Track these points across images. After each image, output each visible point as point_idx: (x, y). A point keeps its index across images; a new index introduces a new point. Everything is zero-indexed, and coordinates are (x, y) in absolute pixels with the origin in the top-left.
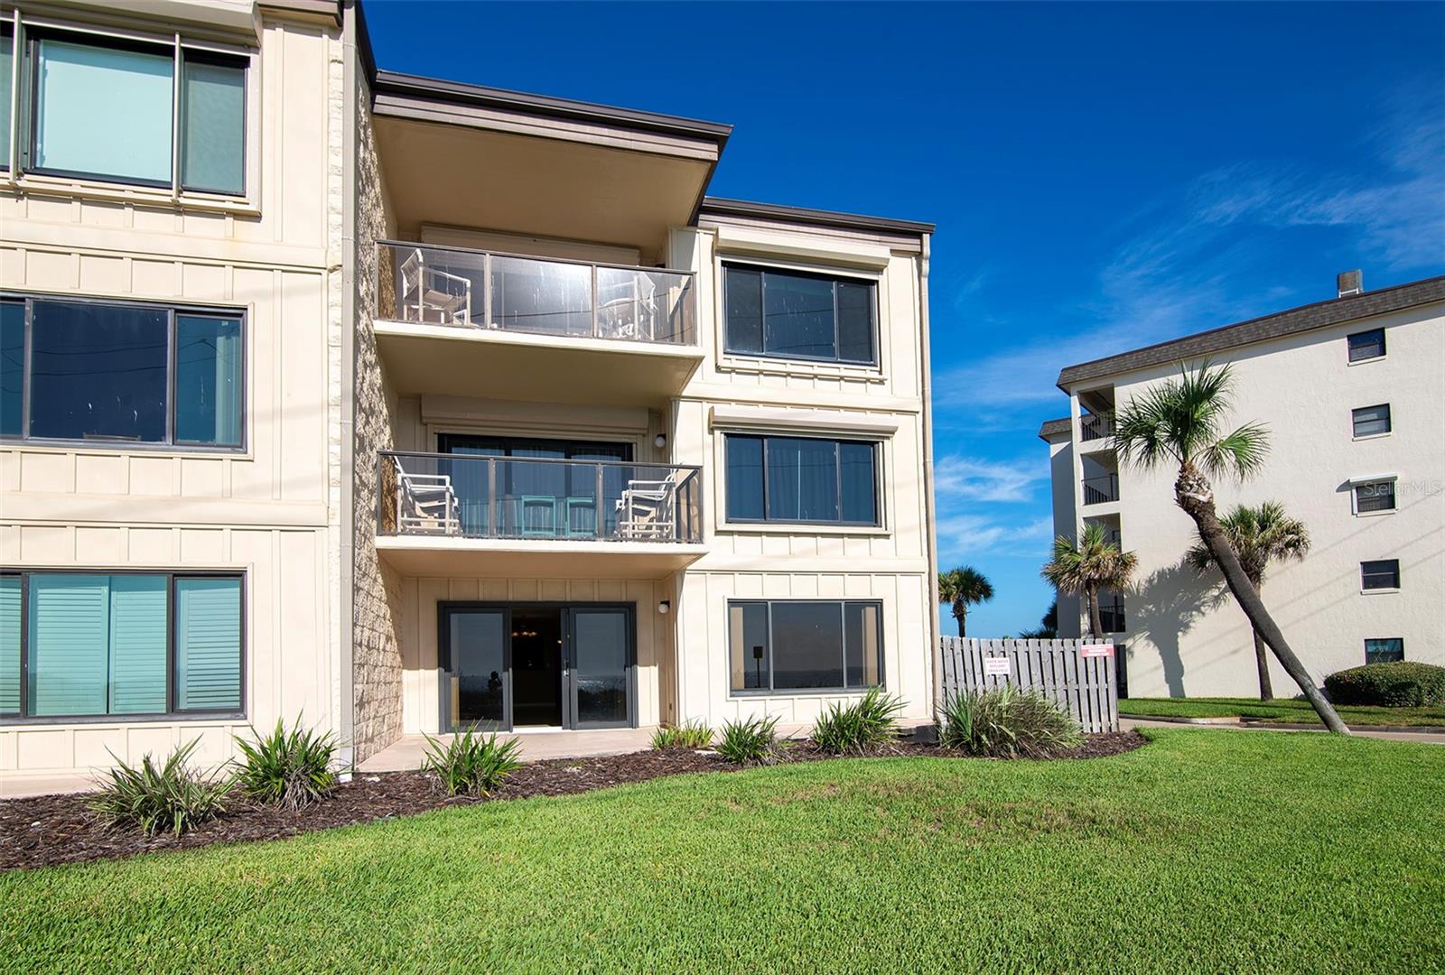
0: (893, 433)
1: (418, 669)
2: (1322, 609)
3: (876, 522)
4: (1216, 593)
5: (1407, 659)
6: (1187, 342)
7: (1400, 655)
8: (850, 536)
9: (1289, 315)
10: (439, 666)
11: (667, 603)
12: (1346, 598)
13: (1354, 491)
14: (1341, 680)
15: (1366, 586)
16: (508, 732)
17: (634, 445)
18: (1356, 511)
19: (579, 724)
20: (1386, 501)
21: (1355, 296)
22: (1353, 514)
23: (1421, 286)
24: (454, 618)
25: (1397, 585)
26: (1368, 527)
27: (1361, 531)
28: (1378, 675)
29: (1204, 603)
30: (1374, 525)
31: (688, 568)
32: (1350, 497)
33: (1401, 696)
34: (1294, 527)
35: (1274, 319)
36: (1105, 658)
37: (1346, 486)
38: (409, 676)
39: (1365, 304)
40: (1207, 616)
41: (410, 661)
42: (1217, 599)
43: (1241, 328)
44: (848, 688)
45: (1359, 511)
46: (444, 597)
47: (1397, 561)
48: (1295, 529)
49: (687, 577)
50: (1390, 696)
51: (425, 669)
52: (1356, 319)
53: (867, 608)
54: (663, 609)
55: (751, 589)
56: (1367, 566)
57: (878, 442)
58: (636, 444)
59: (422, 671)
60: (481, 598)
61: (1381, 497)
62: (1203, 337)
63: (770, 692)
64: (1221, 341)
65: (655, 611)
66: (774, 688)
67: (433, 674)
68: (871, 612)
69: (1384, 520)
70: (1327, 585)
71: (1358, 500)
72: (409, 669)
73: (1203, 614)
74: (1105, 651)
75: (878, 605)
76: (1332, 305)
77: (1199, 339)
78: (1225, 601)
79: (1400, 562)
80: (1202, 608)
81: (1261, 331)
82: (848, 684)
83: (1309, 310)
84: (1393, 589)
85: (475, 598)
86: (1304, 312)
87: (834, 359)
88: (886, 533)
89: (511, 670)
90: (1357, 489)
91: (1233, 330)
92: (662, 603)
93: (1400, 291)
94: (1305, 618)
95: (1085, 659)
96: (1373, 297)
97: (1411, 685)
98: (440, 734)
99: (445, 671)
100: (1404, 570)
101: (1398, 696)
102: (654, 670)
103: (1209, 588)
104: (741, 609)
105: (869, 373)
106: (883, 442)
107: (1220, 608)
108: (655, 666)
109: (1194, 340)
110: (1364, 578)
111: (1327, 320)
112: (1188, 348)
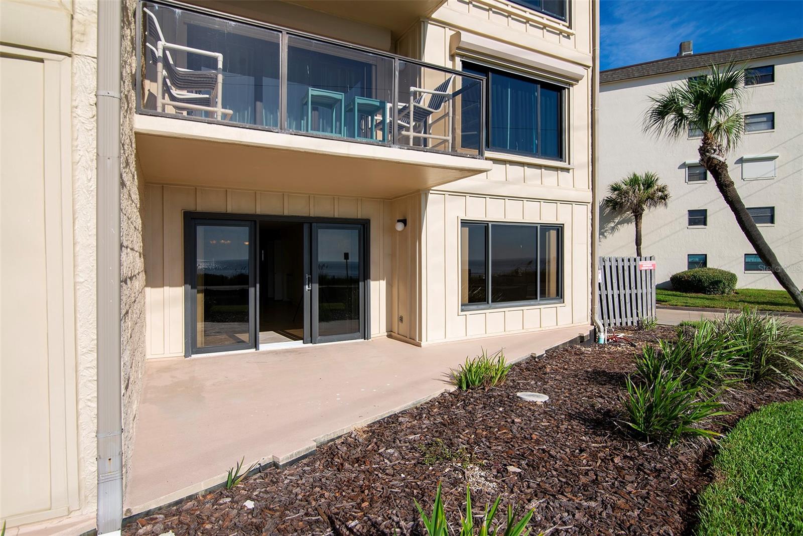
0: (577, 81)
1: (163, 287)
2: (668, 237)
3: (561, 157)
4: (612, 225)
5: (709, 266)
6: (605, 73)
7: (705, 264)
8: (547, 168)
9: (659, 63)
10: (185, 283)
11: (404, 222)
12: (679, 231)
13: (687, 169)
14: (682, 278)
15: (690, 224)
16: (253, 350)
17: (374, 67)
18: (687, 181)
19: (319, 338)
20: (702, 176)
21: (690, 56)
22: (686, 182)
23: (727, 53)
24: (200, 230)
25: (705, 224)
26: (693, 191)
27: (689, 192)
28: (703, 276)
29: (606, 230)
30: (696, 189)
31: (432, 188)
32: (684, 172)
33: (715, 288)
34: (663, 188)
35: (651, 64)
36: (651, 270)
37: (683, 166)
38: (152, 294)
39: (699, 60)
40: (608, 238)
41: (154, 278)
42: (613, 228)
43: (634, 68)
44: (540, 300)
45: (689, 181)
46: (191, 207)
47: (706, 210)
48: (662, 189)
49: (431, 197)
50: (709, 288)
51: (170, 286)
52: (694, 68)
53: (551, 231)
54: (400, 227)
55: (479, 211)
56: (691, 212)
57: (564, 88)
58: (376, 66)
59: (166, 288)
60: (229, 211)
61: (700, 174)
62: (613, 72)
63: (489, 306)
64: (623, 75)
65: (393, 230)
66: (492, 302)
67: (178, 292)
68: (553, 233)
69: (700, 187)
70: (671, 222)
71: (688, 174)
72: (152, 287)
73: (606, 237)
74: (651, 265)
75: (560, 230)
76: (681, 59)
77: (612, 73)
78: (618, 230)
79: (708, 211)
80: (605, 233)
81: (644, 71)
82: (540, 297)
83: (670, 61)
84: (703, 226)
85: (223, 211)
86: (667, 61)
87: (539, 9)
88: (568, 166)
89: (258, 286)
90: (688, 167)
91: (629, 69)
92: (399, 221)
93: (717, 54)
94: (658, 241)
95: (641, 271)
96: (703, 57)
97: (720, 282)
98: (185, 356)
99: (192, 288)
100: (710, 215)
101: (713, 288)
102: (383, 283)
103: (609, 222)
104: (468, 228)
105: (561, 26)
106: (569, 89)
107: (615, 234)
108: (384, 280)
109: (609, 73)
110: (689, 219)
111: (680, 67)
112: (605, 77)
